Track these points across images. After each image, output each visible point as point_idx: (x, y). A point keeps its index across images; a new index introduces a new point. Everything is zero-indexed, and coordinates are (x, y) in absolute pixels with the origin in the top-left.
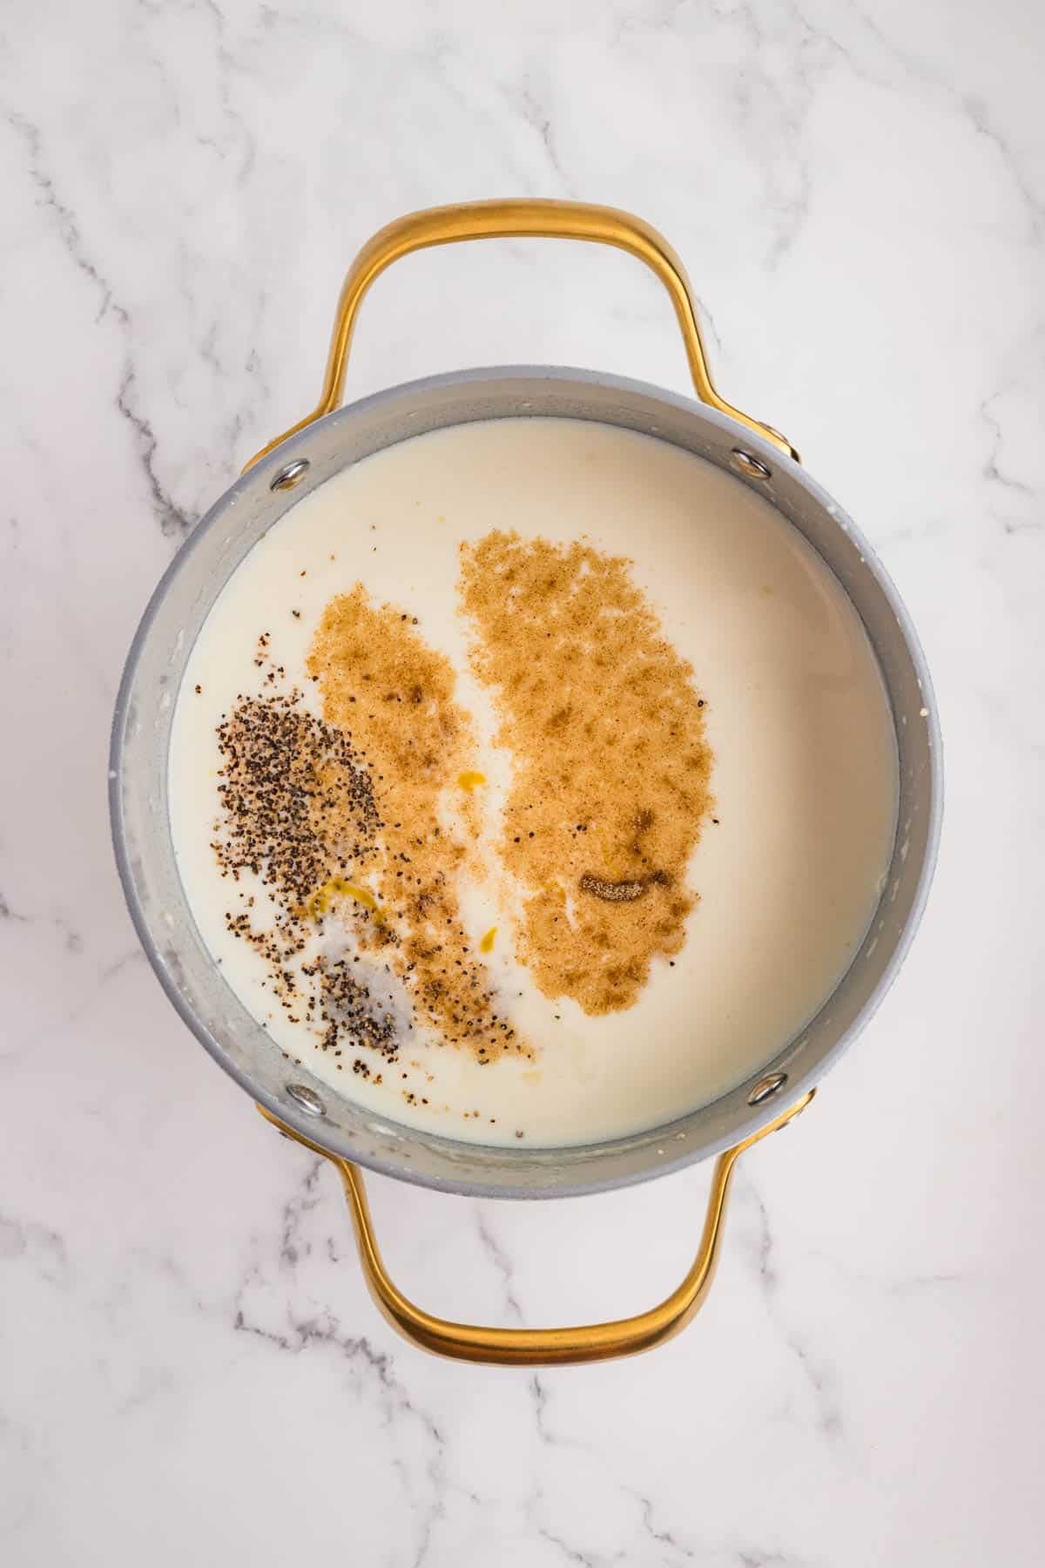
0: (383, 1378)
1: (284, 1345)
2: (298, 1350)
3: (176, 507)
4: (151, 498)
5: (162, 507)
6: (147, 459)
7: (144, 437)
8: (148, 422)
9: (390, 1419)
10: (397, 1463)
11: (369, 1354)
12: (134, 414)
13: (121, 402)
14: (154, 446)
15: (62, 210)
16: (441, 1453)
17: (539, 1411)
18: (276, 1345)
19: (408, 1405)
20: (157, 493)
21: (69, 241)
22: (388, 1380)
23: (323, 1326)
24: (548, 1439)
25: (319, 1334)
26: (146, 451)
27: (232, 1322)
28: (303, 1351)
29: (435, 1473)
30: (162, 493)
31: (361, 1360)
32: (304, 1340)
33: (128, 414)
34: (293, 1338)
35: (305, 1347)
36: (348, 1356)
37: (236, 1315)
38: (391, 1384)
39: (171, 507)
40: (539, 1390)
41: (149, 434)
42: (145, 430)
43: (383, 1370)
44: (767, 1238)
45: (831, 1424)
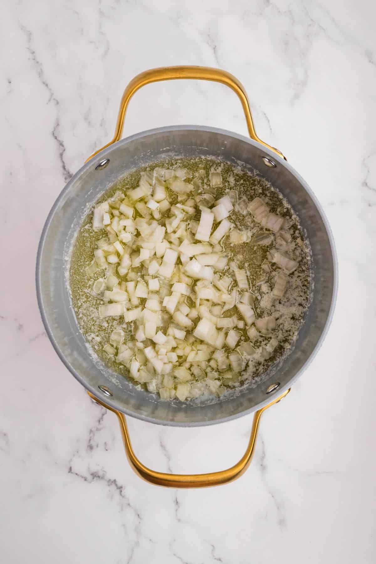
0: (121, 495)
1: (86, 480)
2: (90, 482)
3: (71, 173)
4: (62, 169)
5: (65, 172)
6: (61, 155)
7: (61, 147)
8: (63, 142)
9: (122, 509)
10: (124, 525)
11: (116, 485)
12: (59, 138)
13: (53, 133)
14: (64, 150)
15: (38, 62)
16: (140, 523)
17: (176, 510)
18: (83, 479)
19: (129, 505)
20: (64, 167)
21: (40, 74)
22: (123, 495)
23: (100, 474)
24: (179, 520)
25: (99, 477)
26: (61, 152)
27: (67, 470)
28: (93, 482)
29: (137, 530)
30: (66, 167)
31: (113, 487)
32: (93, 479)
33: (56, 138)
34: (90, 477)
35: (93, 481)
36: (109, 485)
37: (69, 468)
38: (123, 497)
39: (69, 173)
40: (177, 502)
41: (63, 146)
42: (61, 144)
43: (121, 491)
44: (264, 453)
45: (282, 522)
